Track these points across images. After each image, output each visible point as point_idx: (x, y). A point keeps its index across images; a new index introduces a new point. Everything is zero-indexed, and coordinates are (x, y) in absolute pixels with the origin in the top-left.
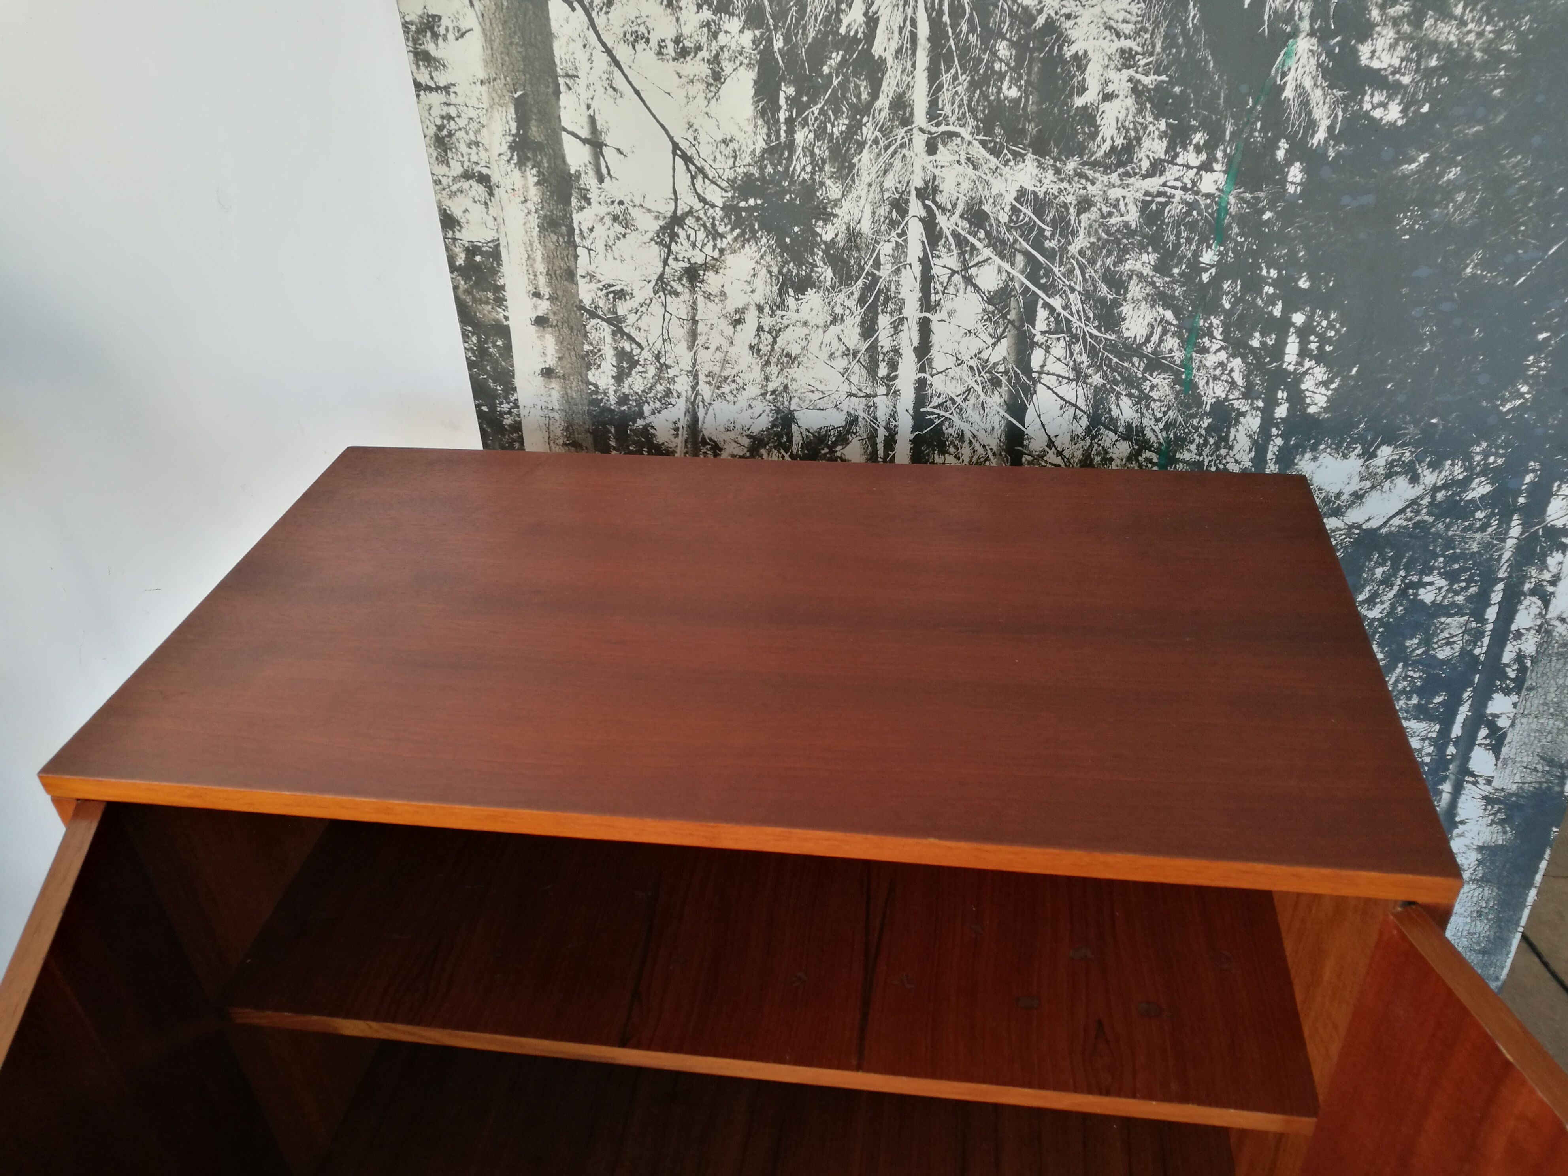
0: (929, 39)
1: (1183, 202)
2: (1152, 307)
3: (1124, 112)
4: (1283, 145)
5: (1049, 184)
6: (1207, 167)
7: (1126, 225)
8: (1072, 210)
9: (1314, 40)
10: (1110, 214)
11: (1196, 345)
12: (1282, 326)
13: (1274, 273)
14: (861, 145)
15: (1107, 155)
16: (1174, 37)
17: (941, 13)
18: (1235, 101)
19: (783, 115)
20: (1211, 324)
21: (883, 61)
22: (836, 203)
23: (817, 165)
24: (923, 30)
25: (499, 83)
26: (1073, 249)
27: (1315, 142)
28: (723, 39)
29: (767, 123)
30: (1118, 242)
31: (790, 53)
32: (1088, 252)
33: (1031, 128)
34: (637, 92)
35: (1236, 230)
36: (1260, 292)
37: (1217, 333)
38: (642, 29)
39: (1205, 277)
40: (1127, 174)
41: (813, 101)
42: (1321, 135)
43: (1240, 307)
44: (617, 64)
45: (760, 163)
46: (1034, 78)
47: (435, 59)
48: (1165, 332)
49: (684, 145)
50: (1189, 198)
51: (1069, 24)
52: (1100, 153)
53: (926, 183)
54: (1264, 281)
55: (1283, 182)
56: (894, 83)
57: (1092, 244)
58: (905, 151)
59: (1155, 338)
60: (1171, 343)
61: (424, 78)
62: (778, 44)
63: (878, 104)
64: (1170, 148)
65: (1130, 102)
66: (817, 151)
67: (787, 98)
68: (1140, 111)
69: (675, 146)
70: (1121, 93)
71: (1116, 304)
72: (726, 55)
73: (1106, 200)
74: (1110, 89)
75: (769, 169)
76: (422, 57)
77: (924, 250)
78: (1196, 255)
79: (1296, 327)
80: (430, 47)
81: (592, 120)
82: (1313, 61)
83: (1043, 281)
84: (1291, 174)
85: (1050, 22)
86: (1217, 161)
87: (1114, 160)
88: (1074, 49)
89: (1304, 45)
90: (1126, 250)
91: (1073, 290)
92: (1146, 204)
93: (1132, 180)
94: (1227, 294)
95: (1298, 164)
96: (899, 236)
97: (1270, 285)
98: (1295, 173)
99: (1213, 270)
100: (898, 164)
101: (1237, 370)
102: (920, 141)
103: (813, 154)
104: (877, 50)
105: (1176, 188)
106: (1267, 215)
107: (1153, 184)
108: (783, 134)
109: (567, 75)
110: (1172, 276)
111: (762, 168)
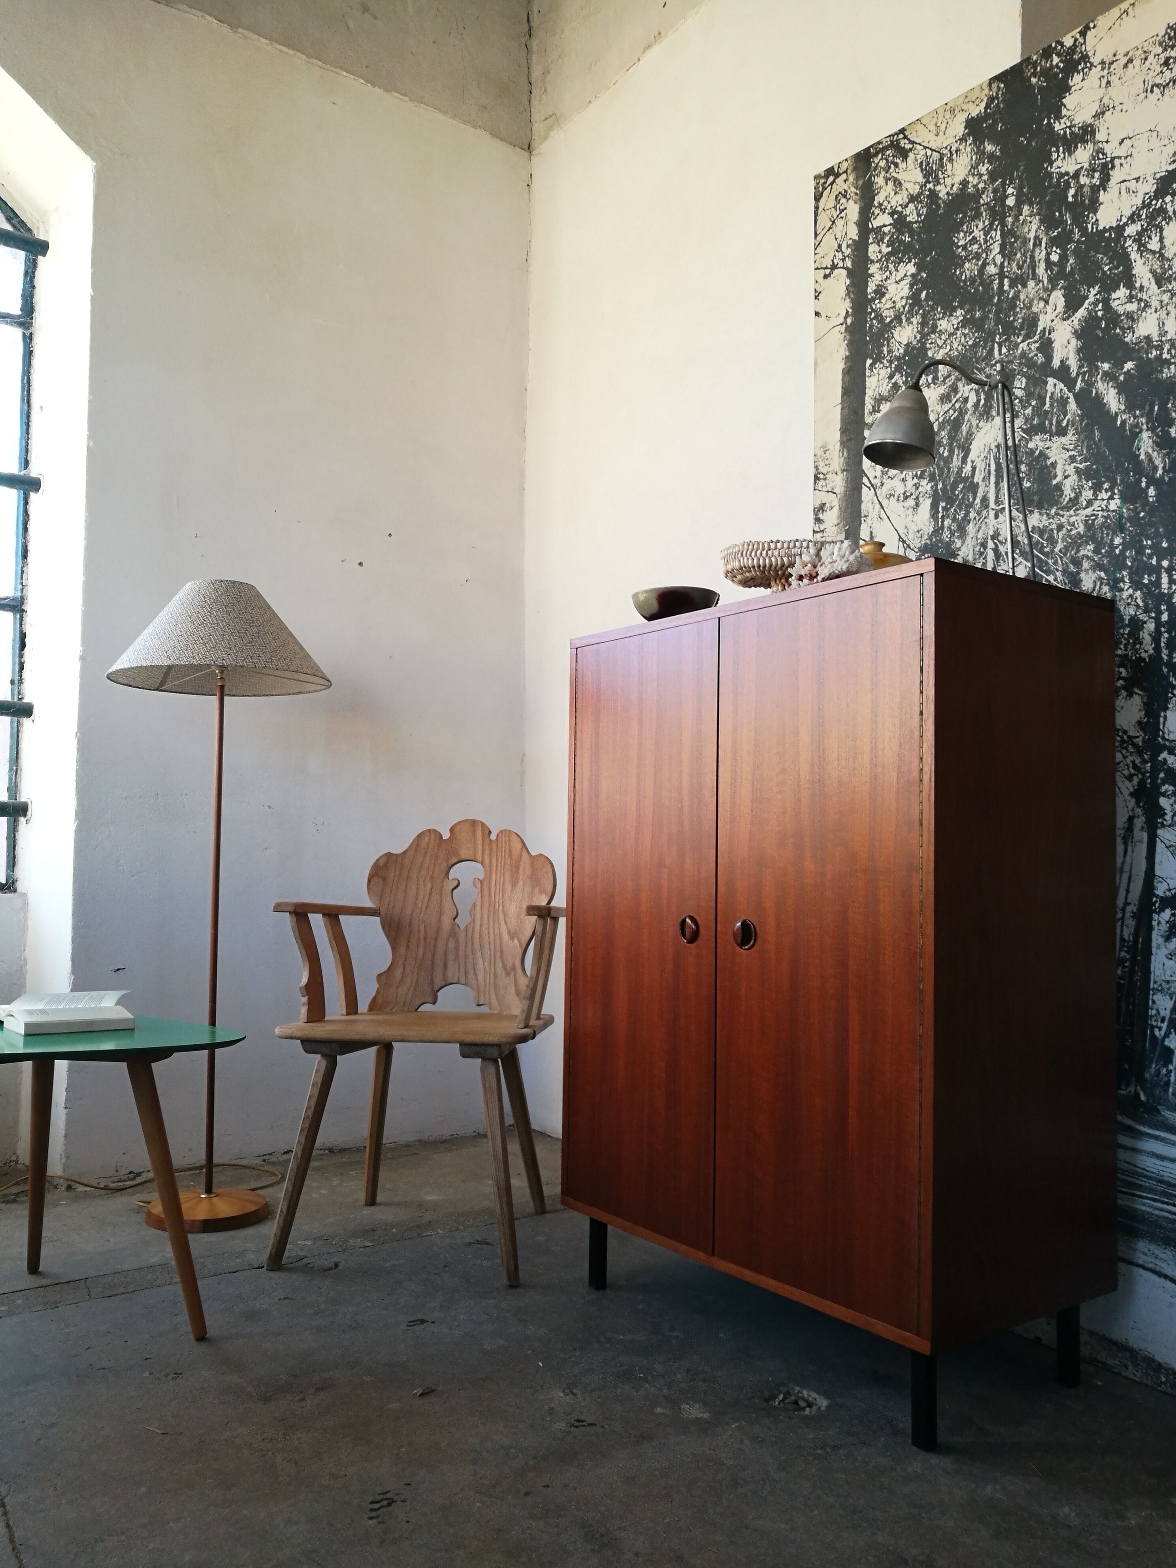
0: (995, 471)
1: (1103, 516)
2: (1094, 572)
3: (1073, 482)
4: (1144, 480)
5: (1045, 521)
6: (1111, 498)
7: (1079, 533)
8: (1055, 531)
9: (1150, 432)
10: (1071, 530)
11: (1117, 587)
12: (1157, 569)
13: (1149, 542)
14: (969, 521)
15: (1068, 503)
16: (1091, 446)
17: (999, 459)
18: (1120, 465)
19: (940, 515)
20: (1123, 575)
21: (978, 483)
22: (959, 549)
23: (952, 534)
24: (993, 467)
25: (841, 525)
26: (1057, 550)
27: (1158, 475)
28: (920, 489)
29: (934, 520)
30: (1076, 542)
31: (944, 489)
32: (1063, 550)
33: (1036, 498)
34: (888, 518)
35: (1129, 525)
36: (1144, 553)
37: (1126, 580)
38: (893, 492)
39: (1117, 551)
40: (1077, 509)
41: (952, 507)
42: (1160, 472)
43: (1136, 564)
44: (882, 507)
45: (930, 538)
46: (1036, 477)
47: (822, 520)
48: (1101, 584)
49: (903, 536)
50: (1105, 514)
51: (1048, 451)
52: (1065, 503)
53: (994, 532)
54: (1146, 547)
55: (1147, 497)
56: (982, 491)
57: (1065, 546)
58: (986, 520)
59: (1097, 587)
60: (1106, 589)
61: (817, 529)
62: (940, 486)
63: (976, 502)
64: (1095, 494)
65: (1075, 477)
66: (952, 527)
67: (942, 508)
68: (1080, 480)
69: (900, 537)
70: (1072, 475)
71: (1078, 573)
72: (921, 495)
73: (1069, 523)
74: (1066, 474)
75: (934, 540)
76: (818, 520)
77: (994, 564)
78: (1112, 540)
79: (1165, 568)
80: (821, 516)
81: (871, 532)
82: (1151, 441)
83: (1045, 568)
84: (1150, 492)
85: (1041, 452)
86: (1115, 494)
87: (1071, 504)
88: (1051, 461)
89: (1145, 435)
90: (1080, 546)
91: (1057, 570)
92: (1086, 521)
93: (1079, 512)
94: (1129, 558)
95: (1152, 487)
96: (984, 559)
97: (1149, 549)
98: (1152, 492)
99: (1120, 547)
100: (983, 526)
101: (1139, 597)
102: (992, 514)
103: (951, 529)
104: (976, 480)
105: (1098, 511)
106: (1142, 514)
107: (1089, 511)
108: (940, 523)
109: (865, 516)
110: (1101, 554)
111: (931, 540)
